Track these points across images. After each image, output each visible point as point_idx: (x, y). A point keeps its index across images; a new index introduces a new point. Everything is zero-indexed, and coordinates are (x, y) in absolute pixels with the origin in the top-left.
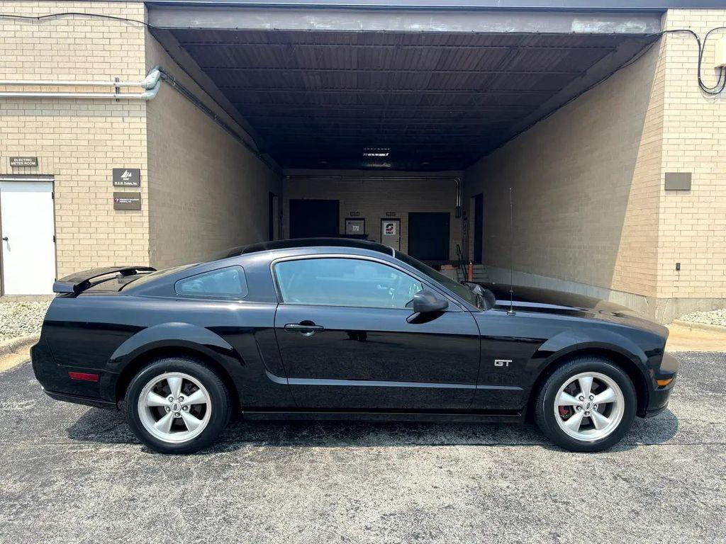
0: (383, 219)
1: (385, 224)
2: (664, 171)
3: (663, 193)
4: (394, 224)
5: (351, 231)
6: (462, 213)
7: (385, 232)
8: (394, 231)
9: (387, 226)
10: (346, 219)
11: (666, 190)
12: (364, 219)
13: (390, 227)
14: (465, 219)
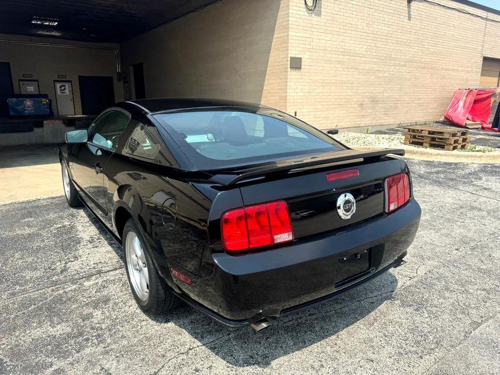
0: (55, 81)
1: (58, 85)
2: (290, 55)
3: (289, 69)
4: (67, 86)
5: (26, 91)
6: (123, 77)
7: (59, 92)
8: (67, 91)
9: (60, 87)
10: (20, 80)
11: (290, 68)
12: (37, 81)
13: (63, 88)
14: (125, 82)
